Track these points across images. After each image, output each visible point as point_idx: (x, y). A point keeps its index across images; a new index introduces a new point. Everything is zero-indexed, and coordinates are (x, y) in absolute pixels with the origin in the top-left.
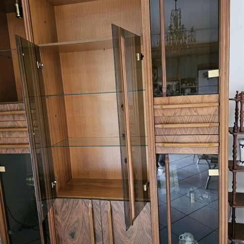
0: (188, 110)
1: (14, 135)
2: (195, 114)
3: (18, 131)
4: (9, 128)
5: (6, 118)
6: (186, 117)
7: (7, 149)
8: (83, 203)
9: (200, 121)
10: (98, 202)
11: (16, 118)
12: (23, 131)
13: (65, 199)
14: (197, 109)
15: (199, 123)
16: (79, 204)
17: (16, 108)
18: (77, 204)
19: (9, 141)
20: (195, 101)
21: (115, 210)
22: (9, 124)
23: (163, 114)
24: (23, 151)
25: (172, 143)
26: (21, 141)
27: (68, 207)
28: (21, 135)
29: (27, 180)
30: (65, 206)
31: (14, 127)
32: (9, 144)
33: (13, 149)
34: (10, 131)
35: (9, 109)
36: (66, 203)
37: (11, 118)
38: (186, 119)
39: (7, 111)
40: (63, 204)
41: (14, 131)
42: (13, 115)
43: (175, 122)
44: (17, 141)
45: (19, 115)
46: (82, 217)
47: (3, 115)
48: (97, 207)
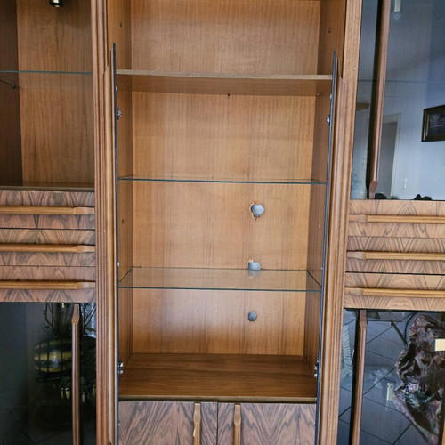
0: (409, 226)
1: (32, 260)
2: (423, 235)
3: (44, 252)
4: (21, 244)
5: (15, 222)
6: (405, 240)
7: (10, 291)
8: (181, 409)
9: (429, 249)
10: (213, 406)
11: (43, 223)
12: (57, 253)
13: (141, 403)
14: (427, 225)
15: (428, 252)
16: (170, 412)
17: (45, 201)
18: (167, 411)
19: (18, 273)
20: (424, 211)
21: (248, 423)
22: (23, 235)
23: (364, 233)
24: (50, 296)
25: (376, 288)
26: (48, 275)
27: (144, 420)
28: (49, 262)
29: (37, 358)
30: (137, 418)
31: (35, 244)
32: (18, 281)
33: (26, 291)
34: (22, 252)
35: (27, 201)
36: (141, 411)
37: (30, 223)
38: (406, 244)
39: (23, 205)
40: (134, 413)
41: (35, 252)
42: (37, 216)
43: (384, 249)
44: (39, 274)
45: (52, 216)
46: (174, 440)
47: (11, 215)
48: (210, 417)
